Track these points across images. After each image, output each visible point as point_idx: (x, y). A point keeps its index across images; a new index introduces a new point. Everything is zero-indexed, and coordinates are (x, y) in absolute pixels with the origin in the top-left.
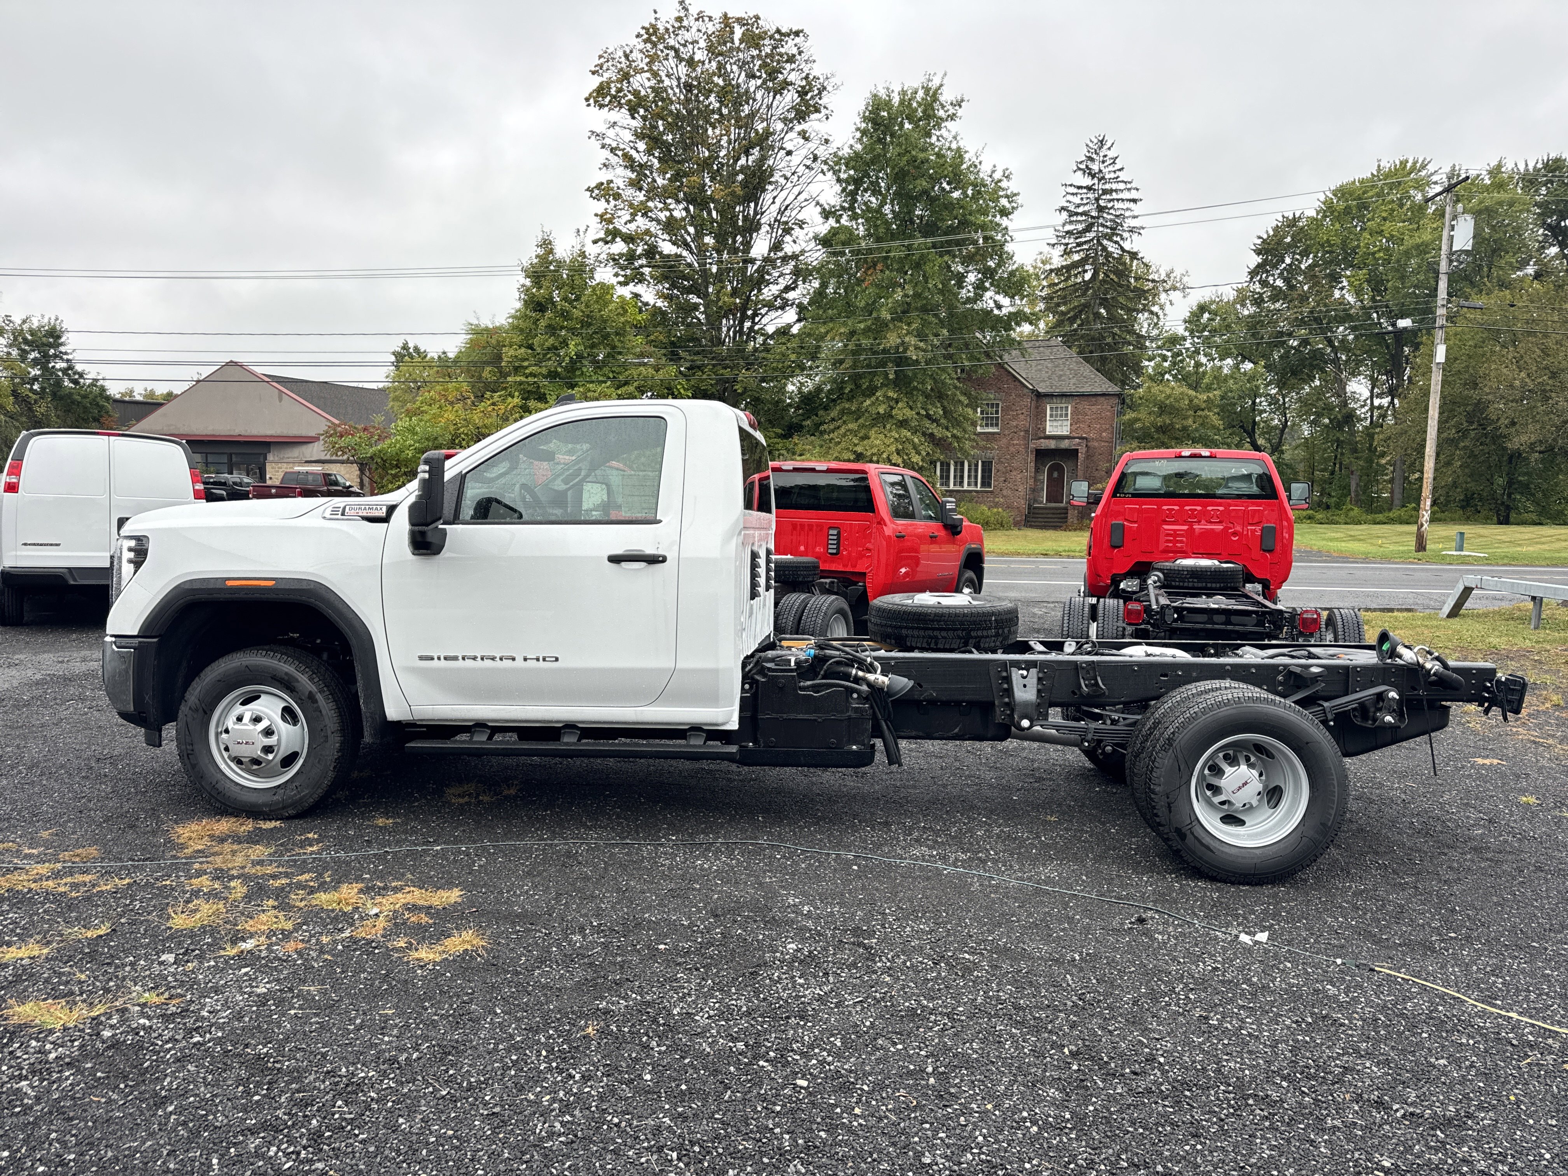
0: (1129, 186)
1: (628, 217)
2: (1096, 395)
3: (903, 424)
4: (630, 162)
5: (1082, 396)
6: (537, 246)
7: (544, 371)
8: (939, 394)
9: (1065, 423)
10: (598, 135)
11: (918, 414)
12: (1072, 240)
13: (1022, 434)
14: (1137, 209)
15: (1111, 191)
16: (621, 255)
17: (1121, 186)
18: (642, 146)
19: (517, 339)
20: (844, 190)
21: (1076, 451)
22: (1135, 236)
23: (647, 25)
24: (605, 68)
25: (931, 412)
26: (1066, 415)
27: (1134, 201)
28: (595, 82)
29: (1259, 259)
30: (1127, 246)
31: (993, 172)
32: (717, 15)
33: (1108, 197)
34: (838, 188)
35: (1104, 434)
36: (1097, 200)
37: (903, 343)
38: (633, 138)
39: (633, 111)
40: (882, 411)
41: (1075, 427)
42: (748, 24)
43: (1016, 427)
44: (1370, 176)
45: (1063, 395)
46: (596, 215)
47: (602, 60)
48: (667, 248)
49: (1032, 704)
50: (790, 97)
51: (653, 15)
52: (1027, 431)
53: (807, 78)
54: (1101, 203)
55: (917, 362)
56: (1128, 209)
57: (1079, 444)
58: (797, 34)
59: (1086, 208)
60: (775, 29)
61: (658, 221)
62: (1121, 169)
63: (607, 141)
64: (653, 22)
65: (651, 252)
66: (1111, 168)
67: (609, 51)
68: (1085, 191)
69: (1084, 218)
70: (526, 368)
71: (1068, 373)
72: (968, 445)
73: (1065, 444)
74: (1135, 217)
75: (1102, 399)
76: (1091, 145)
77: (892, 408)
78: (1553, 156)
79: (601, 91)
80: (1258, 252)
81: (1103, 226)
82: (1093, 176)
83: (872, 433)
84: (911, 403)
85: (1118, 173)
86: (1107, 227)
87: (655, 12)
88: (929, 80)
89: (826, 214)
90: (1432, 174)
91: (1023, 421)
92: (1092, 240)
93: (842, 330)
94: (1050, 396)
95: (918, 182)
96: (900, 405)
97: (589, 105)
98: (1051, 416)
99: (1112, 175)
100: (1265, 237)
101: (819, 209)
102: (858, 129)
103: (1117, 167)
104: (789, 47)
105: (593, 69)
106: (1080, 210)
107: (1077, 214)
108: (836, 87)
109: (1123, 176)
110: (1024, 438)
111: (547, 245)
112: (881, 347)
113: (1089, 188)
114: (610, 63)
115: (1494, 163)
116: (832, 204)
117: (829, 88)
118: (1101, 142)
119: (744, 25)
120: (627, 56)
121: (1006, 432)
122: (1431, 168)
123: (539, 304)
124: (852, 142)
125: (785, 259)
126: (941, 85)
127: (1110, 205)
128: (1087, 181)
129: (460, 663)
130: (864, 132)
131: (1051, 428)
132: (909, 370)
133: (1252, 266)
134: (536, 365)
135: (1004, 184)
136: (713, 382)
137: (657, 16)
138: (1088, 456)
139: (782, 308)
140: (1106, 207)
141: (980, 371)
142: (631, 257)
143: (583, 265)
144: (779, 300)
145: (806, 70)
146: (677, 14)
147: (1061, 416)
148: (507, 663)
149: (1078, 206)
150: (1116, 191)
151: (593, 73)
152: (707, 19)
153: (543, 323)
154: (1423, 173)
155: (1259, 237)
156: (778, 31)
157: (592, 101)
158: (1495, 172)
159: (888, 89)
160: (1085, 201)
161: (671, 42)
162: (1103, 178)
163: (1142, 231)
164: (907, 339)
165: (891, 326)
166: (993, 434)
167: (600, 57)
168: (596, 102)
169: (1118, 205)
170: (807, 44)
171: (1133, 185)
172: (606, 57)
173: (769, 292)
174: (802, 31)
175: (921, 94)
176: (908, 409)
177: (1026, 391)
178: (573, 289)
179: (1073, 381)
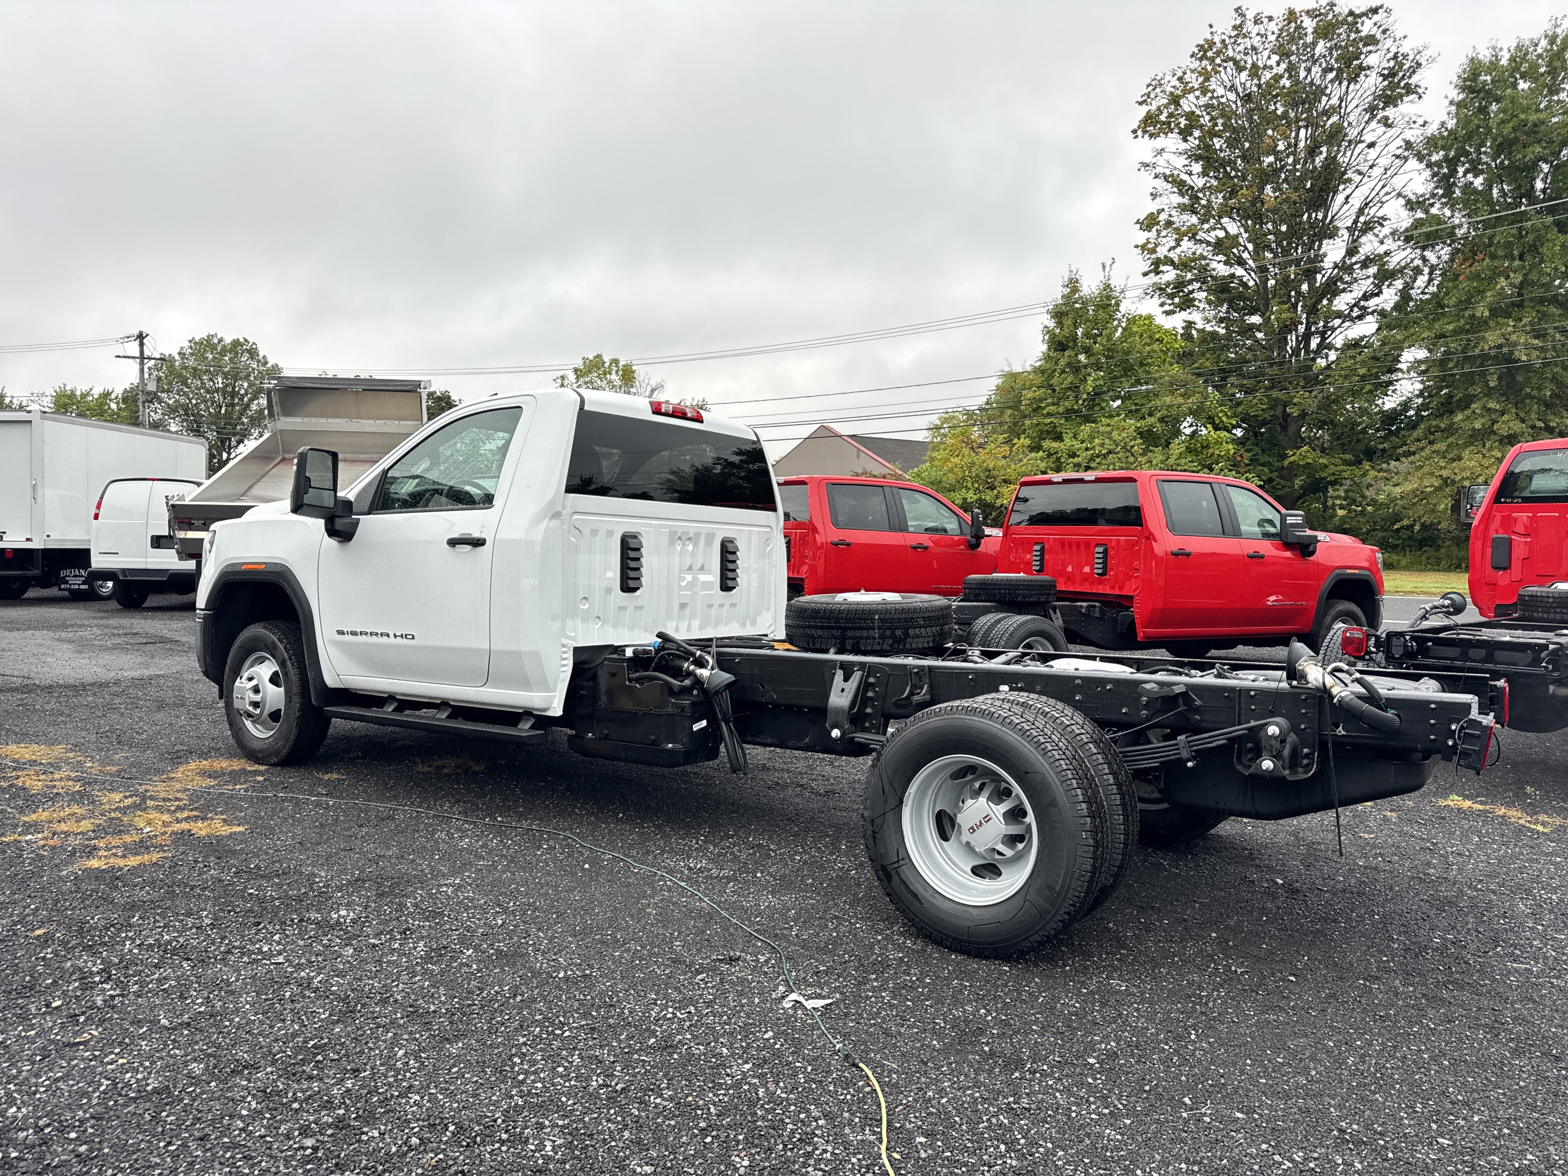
1: (1173, 244)
4: (1181, 186)
6: (1064, 286)
7: (1061, 409)
10: (1148, 165)
11: (1533, 427)
16: (1168, 284)
18: (1197, 168)
19: (1039, 380)
20: (1434, 175)
23: (1202, 42)
24: (1152, 96)
28: (1143, 111)
32: (1279, 12)
34: (1428, 173)
37: (1509, 342)
38: (1187, 162)
39: (1185, 134)
40: (1479, 426)
42: (1321, 14)
46: (1137, 246)
47: (1151, 88)
48: (1220, 269)
49: (843, 711)
50: (1371, 83)
51: (1209, 30)
53: (1395, 57)
55: (1530, 364)
58: (1375, 11)
60: (1347, 12)
61: (1208, 243)
63: (1159, 170)
64: (1209, 37)
65: (1203, 276)
67: (1158, 78)
70: (1044, 408)
77: (1495, 422)
79: (1149, 120)
83: (1466, 454)
84: (1522, 415)
87: (1211, 26)
88: (1556, 26)
89: (1411, 205)
93: (1425, 335)
95: (1531, 149)
96: (1506, 417)
97: (1136, 137)
101: (1402, 201)
102: (1451, 103)
104: (1367, 27)
105: (1140, 100)
108: (1431, 60)
111: (1073, 285)
112: (1477, 350)
114: (1158, 90)
116: (1420, 192)
117: (1424, 63)
119: (1316, 16)
120: (1180, 79)
123: (1060, 343)
124: (1445, 118)
125: (1366, 263)
130: (1460, 105)
134: (1053, 404)
136: (1264, 407)
137: (1213, 30)
139: (1360, 317)
142: (1180, 284)
143: (1109, 298)
144: (1356, 309)
145: (1394, 50)
146: (1233, 23)
148: (386, 640)
151: (1140, 103)
152: (1266, 20)
153: (1062, 362)
156: (1351, 13)
157: (1140, 133)
159: (1494, 48)
161: (1230, 53)
164: (1514, 337)
165: (1491, 323)
167: (1148, 86)
168: (1145, 132)
170: (1391, 19)
172: (1156, 84)
173: (1341, 303)
174: (1381, 7)
175: (1544, 43)
176: (1518, 422)
178: (1096, 324)
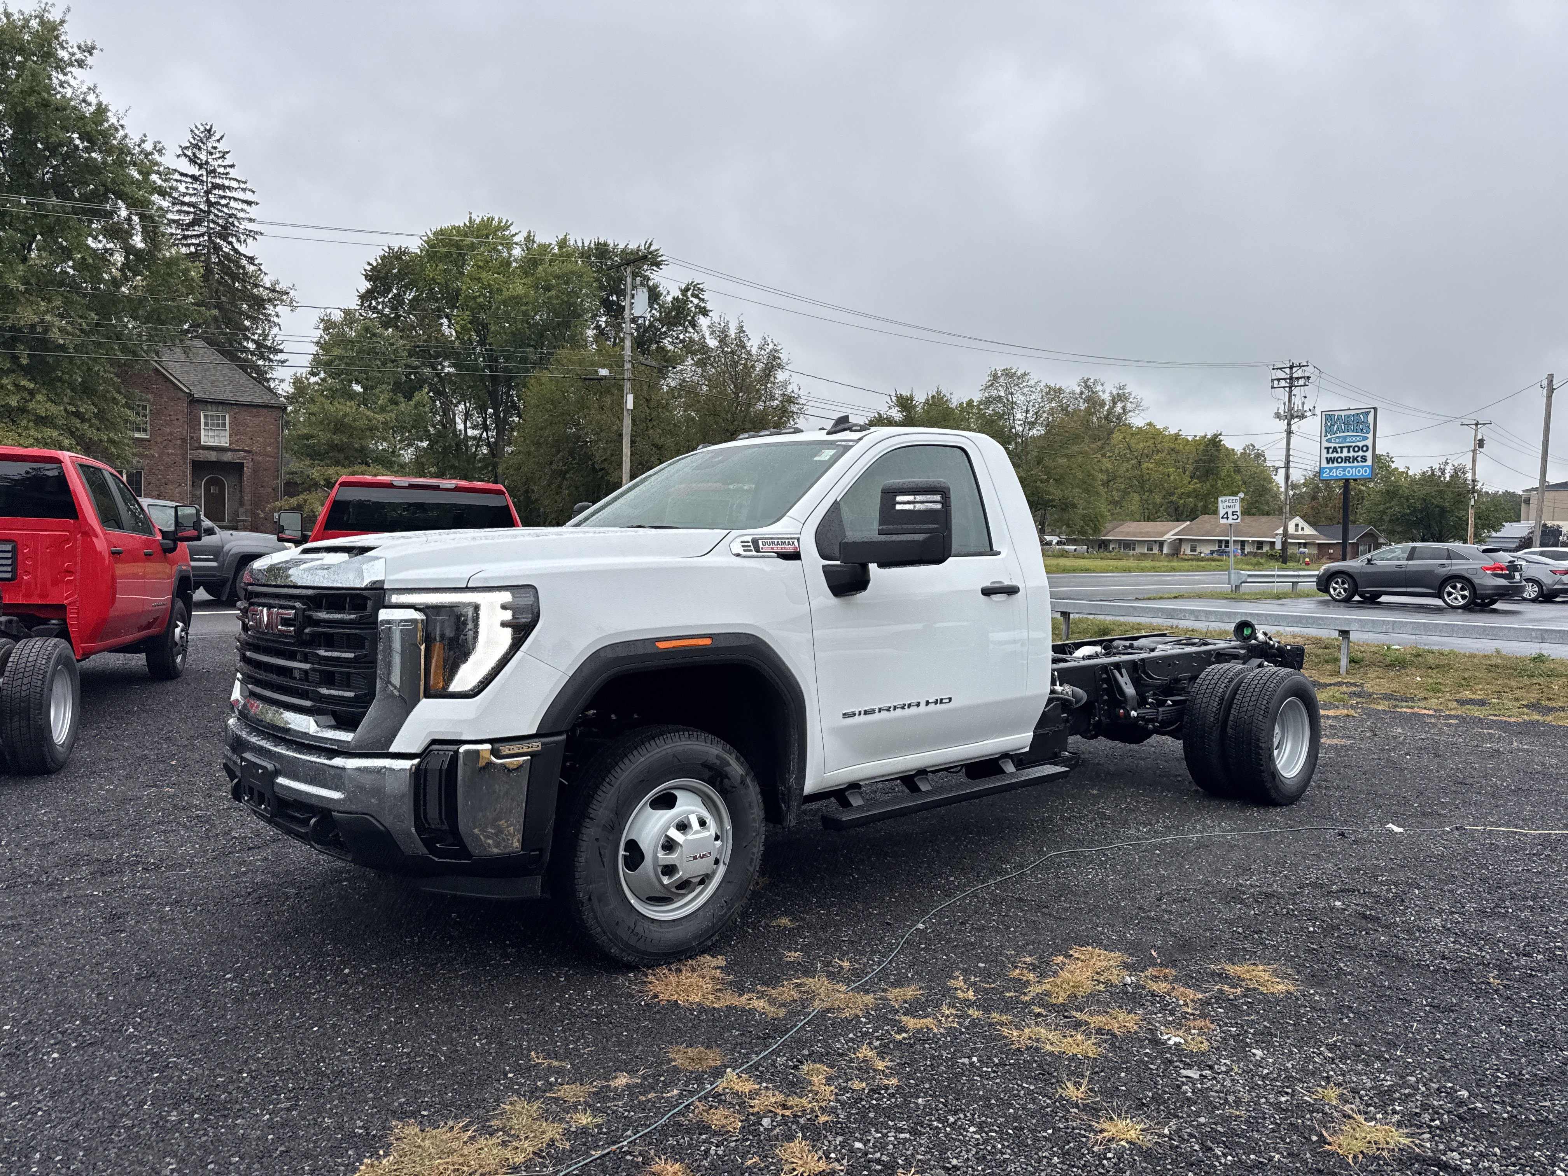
0: (242, 186)
2: (257, 406)
3: (42, 421)
5: (242, 405)
8: (87, 390)
9: (223, 433)
11: (64, 410)
12: (179, 231)
13: (179, 442)
14: (253, 212)
15: (223, 187)
17: (234, 184)
21: (241, 465)
22: (250, 240)
25: (82, 410)
26: (224, 425)
27: (249, 203)
29: (368, 285)
30: (242, 249)
31: (143, 141)
33: (221, 193)
35: (269, 448)
36: (208, 192)
37: (42, 321)
40: (14, 404)
41: (235, 438)
43: (171, 434)
44: (462, 225)
45: (219, 403)
52: (184, 440)
54: (213, 199)
55: (63, 348)
56: (242, 210)
57: (244, 458)
59: (194, 199)
62: (232, 166)
66: (220, 162)
68: (189, 180)
69: (192, 210)
71: (221, 379)
72: (128, 452)
73: (228, 457)
74: (251, 220)
75: (265, 411)
76: (196, 131)
77: (27, 401)
78: (602, 240)
80: (368, 278)
81: (214, 222)
82: (201, 167)
84: (54, 397)
85: (228, 170)
86: (218, 224)
90: (513, 235)
91: (179, 429)
92: (202, 235)
94: (205, 402)
96: (39, 397)
98: (206, 424)
99: (221, 170)
100: (375, 264)
103: (226, 163)
106: (187, 199)
107: (183, 203)
109: (233, 173)
110: (181, 447)
112: (9, 323)
113: (195, 178)
115: (561, 237)
118: (209, 131)
121: (159, 440)
122: (513, 230)
126: (62, 22)
127: (223, 202)
128: (194, 170)
129: (877, 716)
131: (207, 438)
132: (50, 357)
133: (363, 290)
135: (156, 156)
138: (255, 471)
140: (218, 203)
141: (138, 367)
147: (218, 425)
148: (914, 710)
149: (184, 195)
150: (229, 188)
154: (507, 233)
155: (369, 264)
158: (562, 244)
160: (191, 192)
162: (214, 171)
163: (257, 237)
164: (48, 318)
166: (142, 440)
169: (233, 204)
171: (248, 186)
176: (50, 404)
177: (181, 394)
179: (229, 388)
